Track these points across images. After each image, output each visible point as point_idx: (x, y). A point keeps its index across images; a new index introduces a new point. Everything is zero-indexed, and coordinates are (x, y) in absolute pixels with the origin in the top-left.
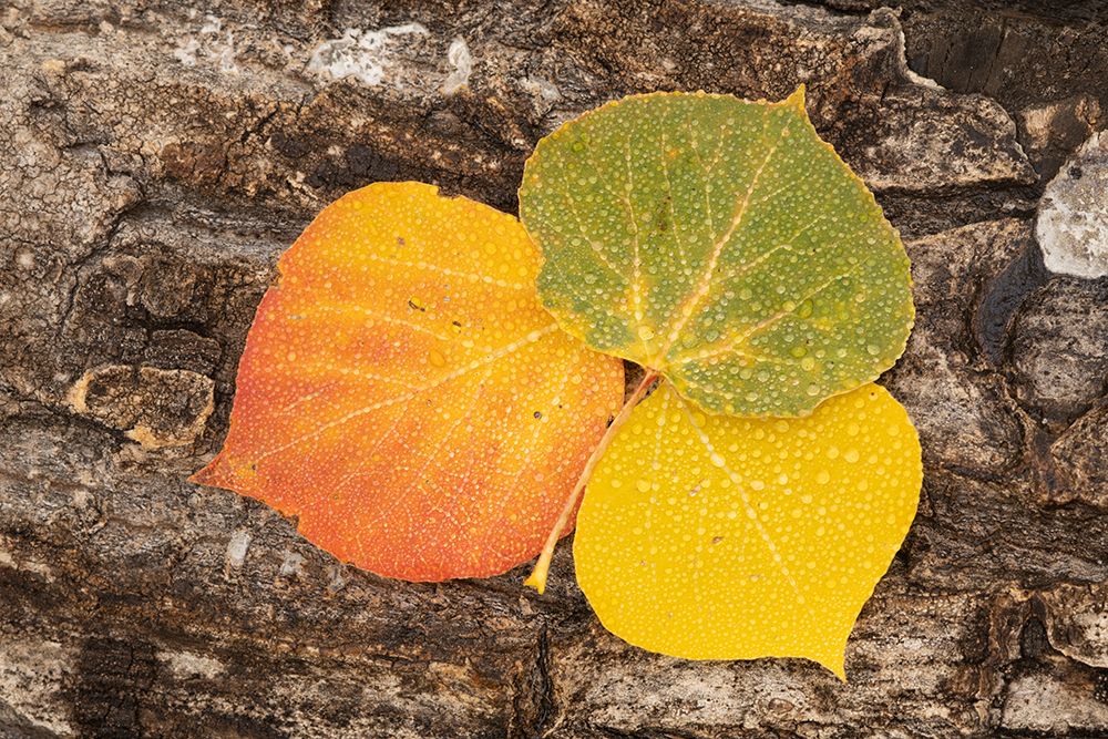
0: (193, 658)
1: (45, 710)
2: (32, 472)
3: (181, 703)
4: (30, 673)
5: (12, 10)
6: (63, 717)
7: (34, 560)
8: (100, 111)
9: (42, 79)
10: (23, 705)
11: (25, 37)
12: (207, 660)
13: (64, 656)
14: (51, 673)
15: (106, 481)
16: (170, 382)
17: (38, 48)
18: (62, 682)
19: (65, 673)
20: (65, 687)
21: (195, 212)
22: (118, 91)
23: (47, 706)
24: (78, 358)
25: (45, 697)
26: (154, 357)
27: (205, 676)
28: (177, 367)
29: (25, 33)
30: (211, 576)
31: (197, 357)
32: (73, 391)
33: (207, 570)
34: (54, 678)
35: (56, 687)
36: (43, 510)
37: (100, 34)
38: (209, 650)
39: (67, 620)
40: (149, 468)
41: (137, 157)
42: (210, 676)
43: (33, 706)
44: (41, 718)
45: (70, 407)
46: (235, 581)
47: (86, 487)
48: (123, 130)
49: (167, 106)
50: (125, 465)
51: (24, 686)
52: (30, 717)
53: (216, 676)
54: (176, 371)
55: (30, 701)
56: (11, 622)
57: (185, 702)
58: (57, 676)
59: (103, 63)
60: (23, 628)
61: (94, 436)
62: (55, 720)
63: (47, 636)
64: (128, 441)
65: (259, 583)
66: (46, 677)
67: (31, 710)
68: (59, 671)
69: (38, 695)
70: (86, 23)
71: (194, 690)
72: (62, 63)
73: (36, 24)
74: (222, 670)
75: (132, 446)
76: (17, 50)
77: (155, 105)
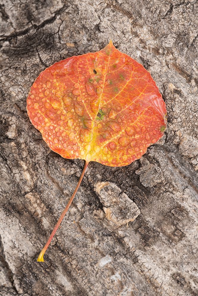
0: (66, 280)
1: (12, 259)
2: (66, 191)
3: (52, 289)
4: (17, 246)
5: (171, 55)
6: (15, 265)
7: (47, 219)
8: (174, 110)
9: (166, 88)
10: (7, 253)
11: (168, 67)
12: (70, 284)
13: (31, 249)
14: (23, 250)
15: (85, 213)
16: (128, 203)
17: (170, 74)
18: (24, 255)
19: (27, 254)
20: (23, 257)
21: (174, 158)
22: (183, 108)
23: (13, 258)
24: (108, 175)
25: (15, 256)
26: (129, 192)
27: (65, 288)
28: (133, 200)
29: (169, 66)
30: (91, 263)
31: (140, 201)
32: (99, 183)
33: (91, 260)
34: (22, 253)
35: (21, 255)
36: (60, 205)
37: (190, 83)
38: (73, 283)
39: (41, 241)
40: (101, 221)
41: (173, 132)
42: (67, 289)
43: (10, 255)
44: (9, 260)
45: (95, 188)
46: (97, 270)
47: (78, 208)
48: (175, 122)
49: (193, 124)
50: (96, 215)
51: (12, 248)
52: (6, 257)
53: (68, 291)
54: (132, 201)
55: (10, 253)
56: (24, 228)
57: (53, 289)
58: (24, 252)
59: (185, 95)
60: (26, 232)
61: (93, 199)
62: (12, 264)
63: (31, 240)
64: (103, 210)
65: (103, 276)
66: (20, 250)
67: (9, 256)
68: (26, 252)
69: (14, 253)
70: (188, 76)
71: (59, 289)
72: (174, 87)
73: (175, 65)
74: (71, 291)
75: (102, 212)
76: (163, 70)
77: (190, 121)
